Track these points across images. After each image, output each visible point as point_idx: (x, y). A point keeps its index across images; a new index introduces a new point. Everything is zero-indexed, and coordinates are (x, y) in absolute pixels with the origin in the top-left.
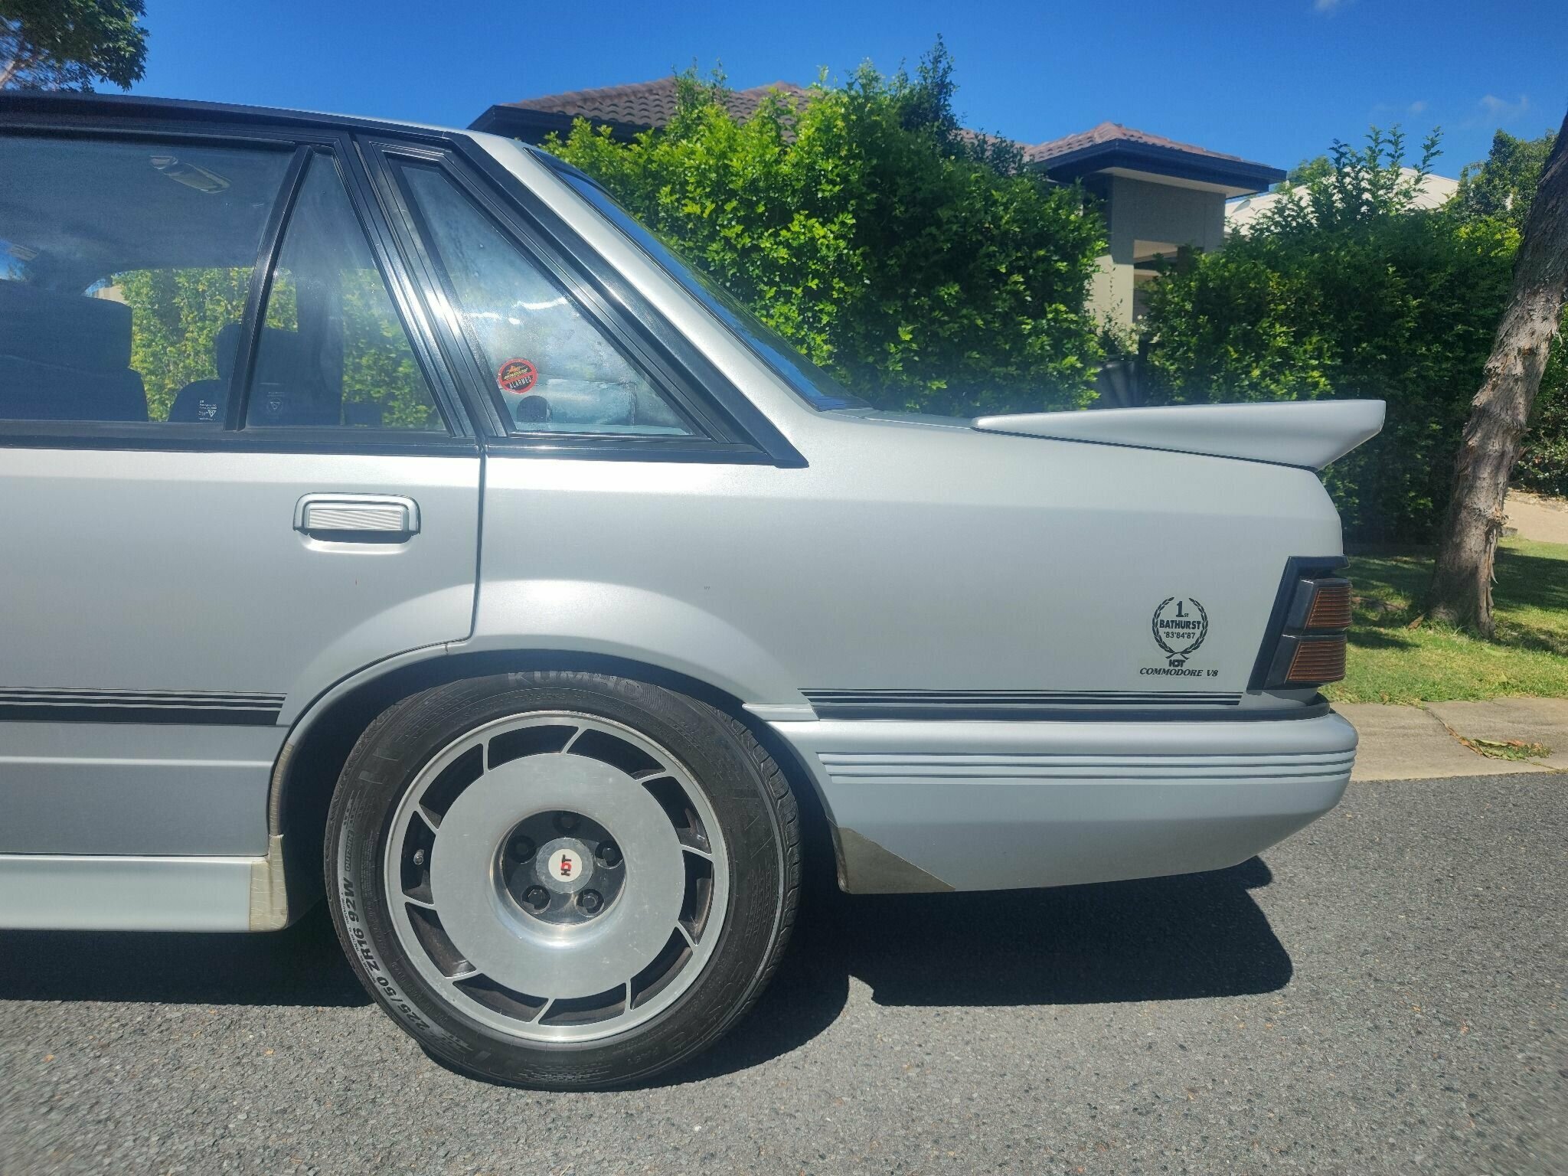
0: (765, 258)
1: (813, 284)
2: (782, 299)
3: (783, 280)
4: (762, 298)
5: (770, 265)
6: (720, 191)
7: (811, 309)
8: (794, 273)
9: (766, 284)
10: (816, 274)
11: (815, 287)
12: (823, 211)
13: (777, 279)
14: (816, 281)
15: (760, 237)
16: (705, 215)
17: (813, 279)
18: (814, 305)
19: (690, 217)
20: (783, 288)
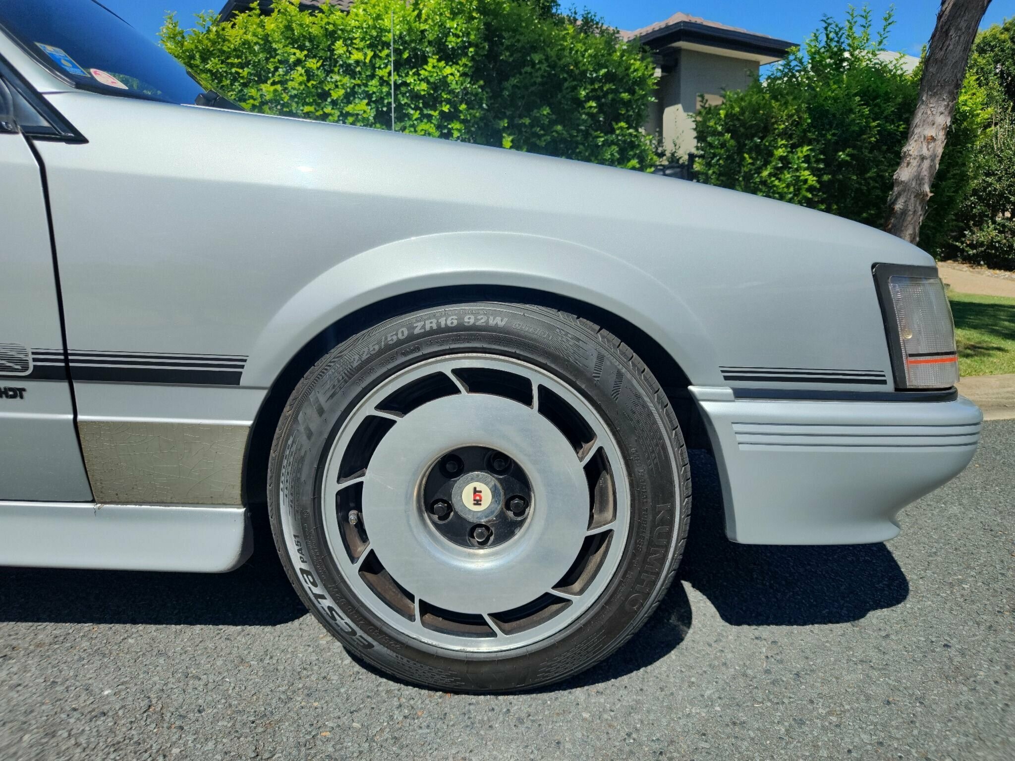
0: (412, 91)
1: (446, 108)
2: (425, 120)
3: (426, 105)
4: (410, 119)
5: (415, 96)
6: (376, 44)
7: (446, 127)
8: (431, 101)
9: (413, 109)
10: (448, 102)
11: (447, 111)
12: (448, 56)
13: (421, 105)
14: (448, 106)
15: (407, 75)
16: (367, 61)
17: (445, 105)
18: (448, 124)
19: (357, 62)
20: (425, 112)
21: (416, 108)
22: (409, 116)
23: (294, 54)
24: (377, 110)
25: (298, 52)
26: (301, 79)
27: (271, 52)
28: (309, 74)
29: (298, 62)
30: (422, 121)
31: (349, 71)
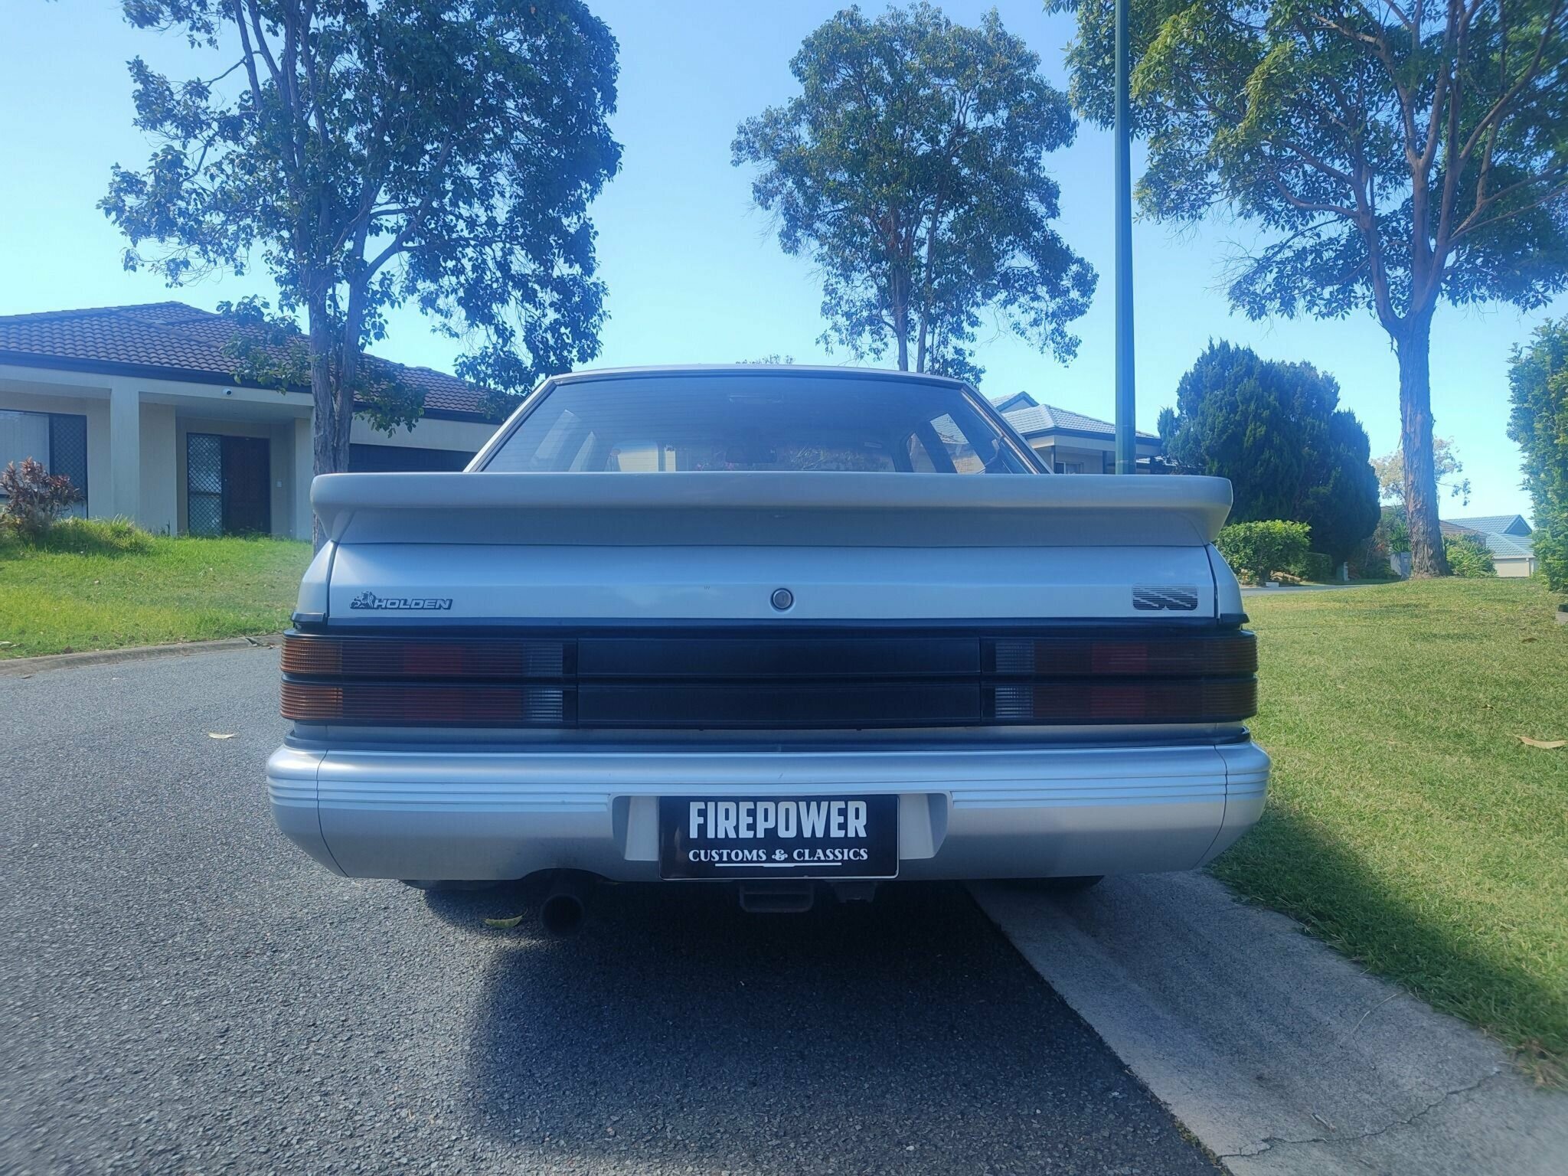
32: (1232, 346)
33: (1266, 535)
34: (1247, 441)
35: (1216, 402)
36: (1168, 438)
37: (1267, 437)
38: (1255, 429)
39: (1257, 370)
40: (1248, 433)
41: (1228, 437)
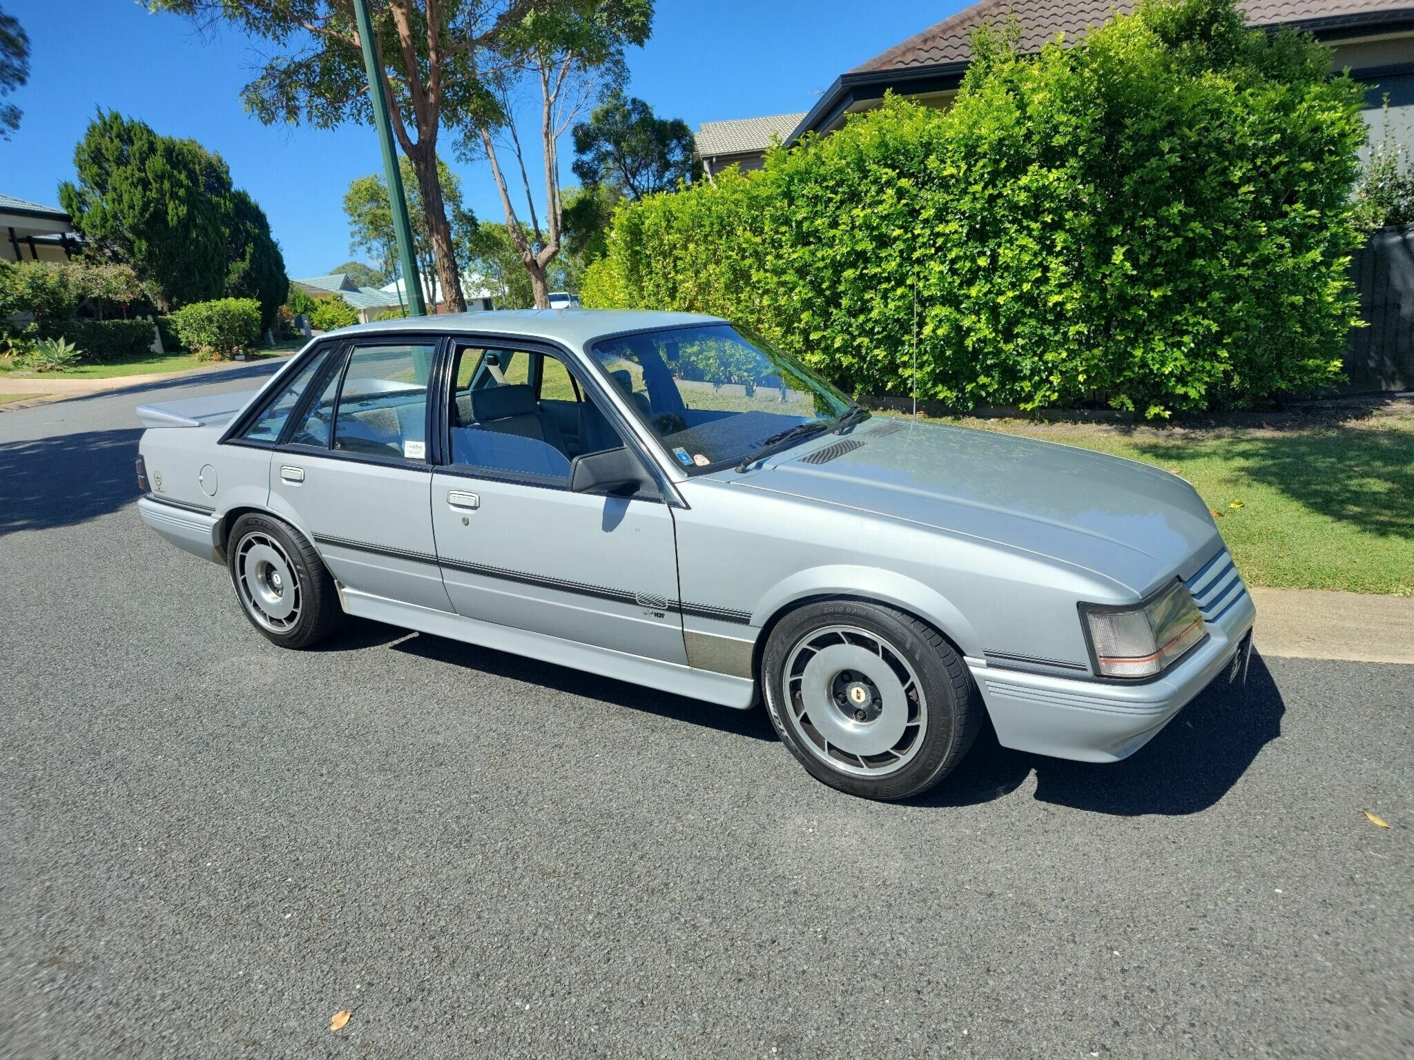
0: (1009, 201)
1: (1048, 219)
2: (1025, 232)
3: (1026, 215)
4: (1006, 234)
5: (1014, 208)
6: (971, 154)
7: (1049, 238)
8: (1033, 211)
9: (1010, 222)
10: (1050, 211)
11: (1049, 221)
12: (1051, 157)
13: (1020, 217)
14: (1051, 216)
15: (1004, 185)
16: (961, 174)
17: (1049, 213)
18: (1052, 235)
19: (952, 176)
20: (1025, 224)
21: (1013, 222)
22: (1006, 231)
23: (886, 174)
24: (971, 226)
25: (889, 171)
26: (890, 201)
27: (865, 173)
28: (901, 193)
29: (889, 183)
30: (1021, 233)
31: (944, 185)
32: (125, 119)
33: (225, 314)
34: (172, 220)
35: (127, 178)
36: (77, 214)
37: (190, 217)
38: (177, 208)
39: (160, 147)
40: (170, 211)
41: (151, 215)
